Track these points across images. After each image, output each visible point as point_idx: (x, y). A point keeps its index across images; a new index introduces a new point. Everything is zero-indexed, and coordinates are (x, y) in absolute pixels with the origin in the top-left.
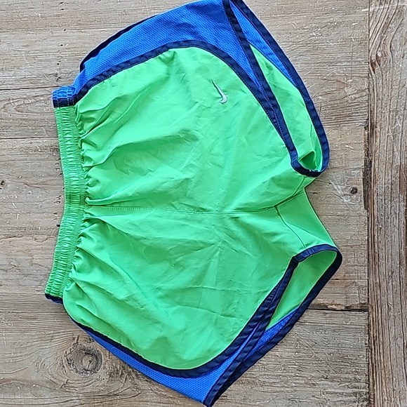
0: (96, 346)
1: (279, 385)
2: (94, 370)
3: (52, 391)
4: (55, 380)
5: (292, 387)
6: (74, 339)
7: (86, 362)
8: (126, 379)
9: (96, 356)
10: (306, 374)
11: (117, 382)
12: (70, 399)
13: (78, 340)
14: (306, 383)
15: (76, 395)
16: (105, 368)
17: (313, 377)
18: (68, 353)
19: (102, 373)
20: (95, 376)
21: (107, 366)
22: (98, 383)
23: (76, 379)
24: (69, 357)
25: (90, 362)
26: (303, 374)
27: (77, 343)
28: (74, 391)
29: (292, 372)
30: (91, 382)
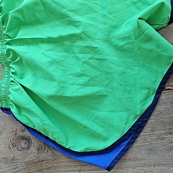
0: (27, 133)
1: (141, 142)
2: (28, 148)
3: (6, 164)
4: (7, 157)
5: (149, 142)
6: (14, 131)
7: (23, 144)
8: (47, 150)
9: (28, 140)
10: (157, 132)
11: (43, 153)
12: (17, 166)
13: (16, 132)
14: (158, 138)
15: (20, 164)
16: (34, 146)
17: (161, 134)
18: (11, 140)
19: (33, 149)
20: (29, 151)
21: (35, 144)
22: (32, 155)
23: (18, 154)
24: (12, 142)
25: (25, 143)
26: (155, 133)
27: (16, 133)
28: (19, 162)
29: (148, 133)
30: (27, 155)
